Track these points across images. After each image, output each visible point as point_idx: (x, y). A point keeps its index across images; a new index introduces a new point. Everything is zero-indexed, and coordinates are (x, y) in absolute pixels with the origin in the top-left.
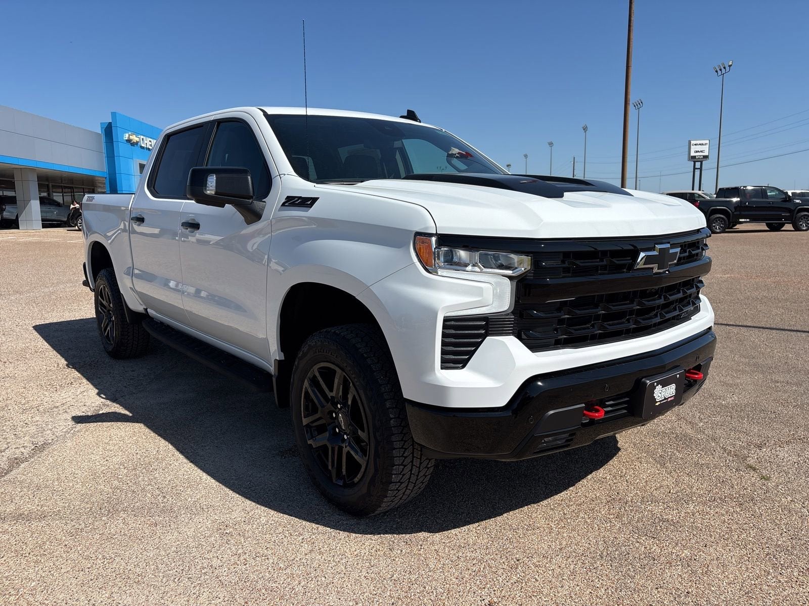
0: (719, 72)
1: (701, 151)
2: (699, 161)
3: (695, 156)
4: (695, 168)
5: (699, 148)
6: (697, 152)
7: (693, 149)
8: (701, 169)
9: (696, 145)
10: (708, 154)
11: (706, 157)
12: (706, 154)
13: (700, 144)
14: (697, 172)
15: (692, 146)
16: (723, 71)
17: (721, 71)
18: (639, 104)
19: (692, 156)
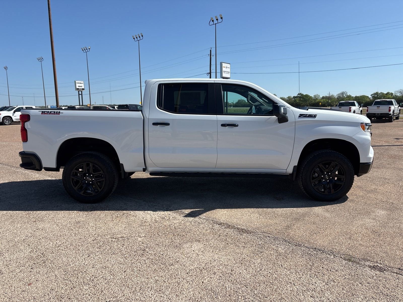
0: (136, 39)
1: (81, 86)
2: (81, 91)
3: (79, 88)
4: (79, 94)
5: (80, 85)
6: (79, 86)
7: (77, 85)
8: (82, 94)
9: (78, 83)
10: (84, 88)
11: (83, 89)
12: (83, 88)
13: (80, 83)
14: (80, 96)
15: (77, 84)
16: (139, 39)
17: (138, 38)
18: (41, 59)
19: (77, 88)
